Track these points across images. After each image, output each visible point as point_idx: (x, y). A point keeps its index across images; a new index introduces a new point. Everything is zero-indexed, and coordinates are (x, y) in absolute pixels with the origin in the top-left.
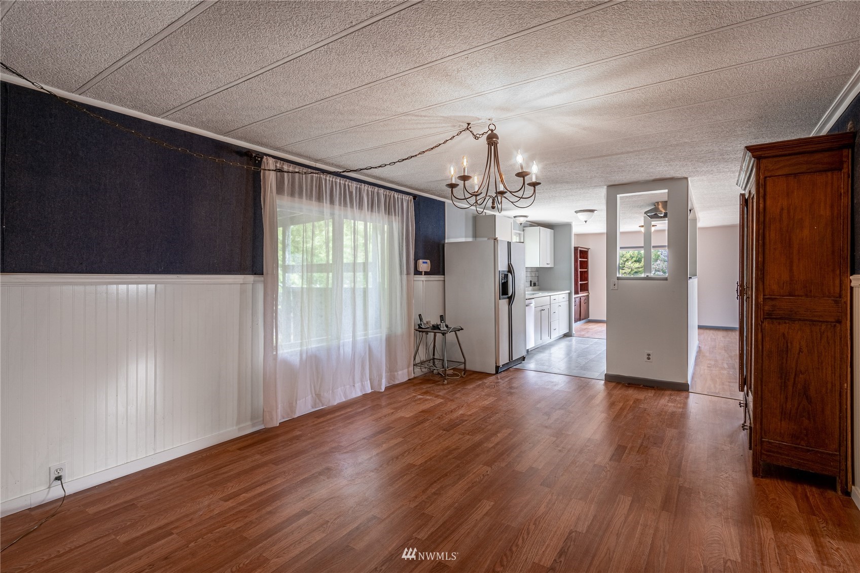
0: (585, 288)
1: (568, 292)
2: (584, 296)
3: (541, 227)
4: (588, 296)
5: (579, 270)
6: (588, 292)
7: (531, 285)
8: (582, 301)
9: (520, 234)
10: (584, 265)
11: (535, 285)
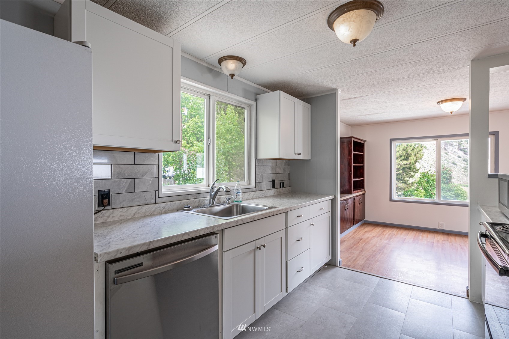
0: (360, 185)
1: (331, 197)
2: (359, 196)
3: (281, 92)
4: (364, 194)
5: (353, 165)
6: (364, 190)
7: (274, 186)
8: (356, 202)
9: (250, 106)
10: (360, 159)
11: (282, 185)
